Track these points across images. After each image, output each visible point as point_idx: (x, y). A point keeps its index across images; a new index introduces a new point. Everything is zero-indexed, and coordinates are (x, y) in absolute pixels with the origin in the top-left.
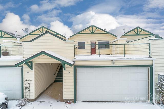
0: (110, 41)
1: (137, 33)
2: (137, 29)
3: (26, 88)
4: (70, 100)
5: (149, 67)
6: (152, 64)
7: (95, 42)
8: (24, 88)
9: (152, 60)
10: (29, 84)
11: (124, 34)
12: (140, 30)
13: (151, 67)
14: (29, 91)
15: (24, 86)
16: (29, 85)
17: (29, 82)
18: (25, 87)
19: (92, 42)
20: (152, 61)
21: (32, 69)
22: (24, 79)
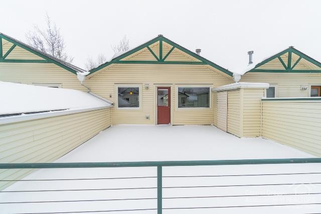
0: (211, 87)
1: (286, 64)
2: (287, 54)
7: (169, 88)
11: (252, 66)
12: (295, 57)
19: (158, 88)
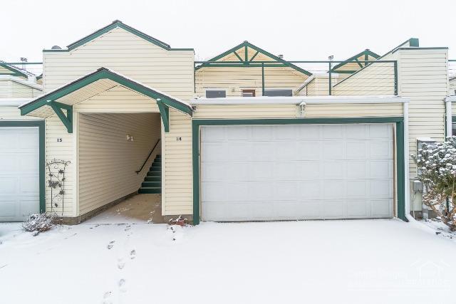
0: (293, 90)
3: (53, 185)
4: (183, 217)
5: (395, 124)
6: (403, 113)
7: (254, 92)
8: (47, 184)
9: (403, 104)
10: (61, 172)
13: (399, 122)
14: (62, 193)
15: (47, 178)
16: (61, 176)
17: (61, 167)
18: (50, 182)
19: (244, 92)
20: (401, 107)
21: (70, 131)
22: (48, 159)
